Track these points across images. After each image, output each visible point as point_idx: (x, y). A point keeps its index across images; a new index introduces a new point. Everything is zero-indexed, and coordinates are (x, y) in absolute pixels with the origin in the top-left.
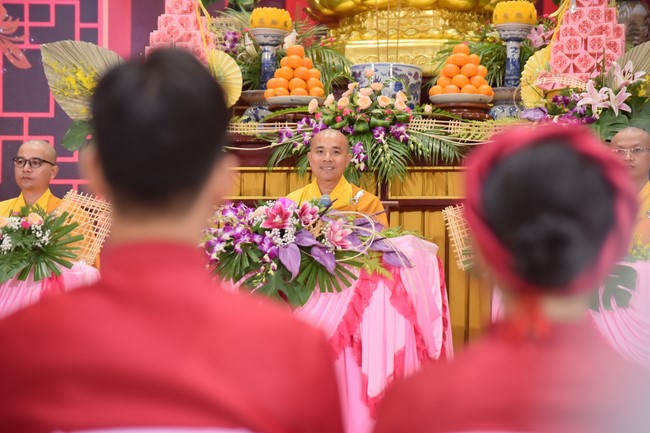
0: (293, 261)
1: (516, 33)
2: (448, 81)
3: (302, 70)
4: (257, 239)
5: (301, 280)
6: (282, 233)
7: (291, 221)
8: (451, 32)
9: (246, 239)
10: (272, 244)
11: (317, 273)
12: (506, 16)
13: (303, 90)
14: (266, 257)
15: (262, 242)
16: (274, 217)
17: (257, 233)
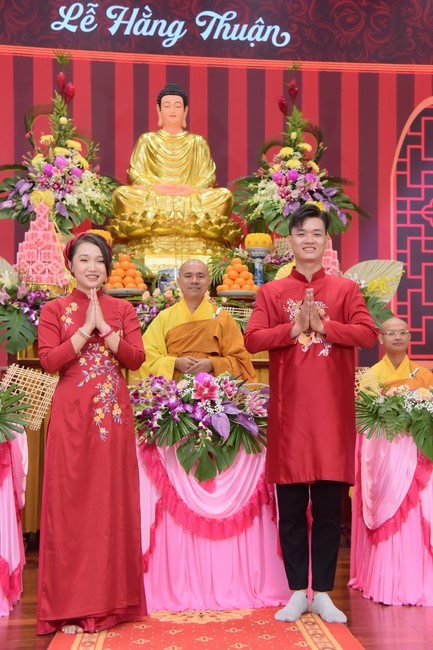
0: (224, 428)
1: (262, 254)
2: (231, 282)
3: (131, 271)
4: (189, 408)
5: (230, 443)
6: (213, 404)
7: (218, 394)
8: (209, 251)
9: (180, 409)
10: (205, 413)
11: (241, 436)
12: (257, 243)
13: (133, 285)
14: (201, 424)
15: (194, 412)
16: (202, 389)
17: (188, 403)
